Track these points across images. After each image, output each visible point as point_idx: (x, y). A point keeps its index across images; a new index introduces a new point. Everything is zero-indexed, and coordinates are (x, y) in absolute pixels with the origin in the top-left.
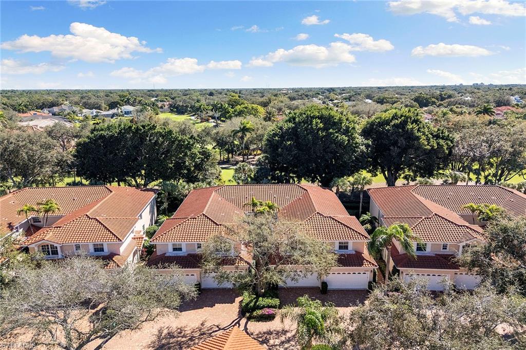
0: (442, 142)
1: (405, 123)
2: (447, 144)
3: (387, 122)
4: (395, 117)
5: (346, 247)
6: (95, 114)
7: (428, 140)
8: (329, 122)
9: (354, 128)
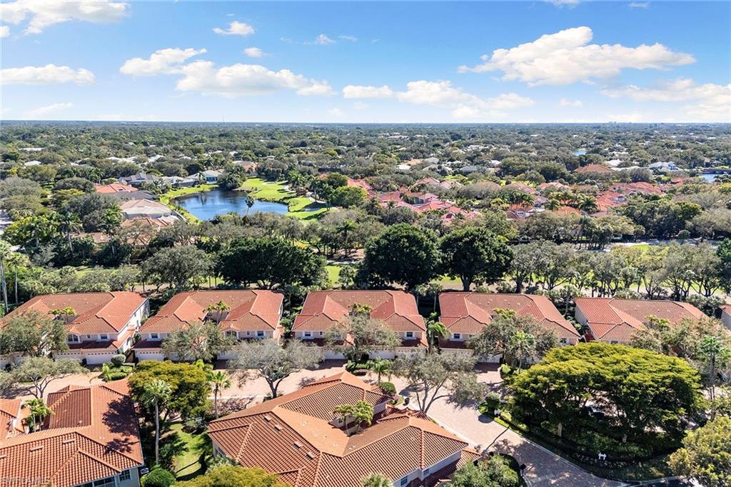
0: (501, 256)
1: (473, 241)
2: (505, 258)
3: (460, 239)
4: (466, 235)
5: (411, 336)
6: (175, 182)
7: (489, 255)
8: (413, 240)
9: (432, 246)
